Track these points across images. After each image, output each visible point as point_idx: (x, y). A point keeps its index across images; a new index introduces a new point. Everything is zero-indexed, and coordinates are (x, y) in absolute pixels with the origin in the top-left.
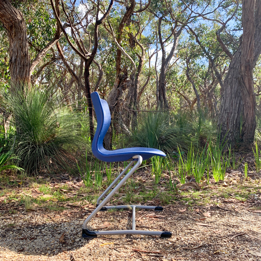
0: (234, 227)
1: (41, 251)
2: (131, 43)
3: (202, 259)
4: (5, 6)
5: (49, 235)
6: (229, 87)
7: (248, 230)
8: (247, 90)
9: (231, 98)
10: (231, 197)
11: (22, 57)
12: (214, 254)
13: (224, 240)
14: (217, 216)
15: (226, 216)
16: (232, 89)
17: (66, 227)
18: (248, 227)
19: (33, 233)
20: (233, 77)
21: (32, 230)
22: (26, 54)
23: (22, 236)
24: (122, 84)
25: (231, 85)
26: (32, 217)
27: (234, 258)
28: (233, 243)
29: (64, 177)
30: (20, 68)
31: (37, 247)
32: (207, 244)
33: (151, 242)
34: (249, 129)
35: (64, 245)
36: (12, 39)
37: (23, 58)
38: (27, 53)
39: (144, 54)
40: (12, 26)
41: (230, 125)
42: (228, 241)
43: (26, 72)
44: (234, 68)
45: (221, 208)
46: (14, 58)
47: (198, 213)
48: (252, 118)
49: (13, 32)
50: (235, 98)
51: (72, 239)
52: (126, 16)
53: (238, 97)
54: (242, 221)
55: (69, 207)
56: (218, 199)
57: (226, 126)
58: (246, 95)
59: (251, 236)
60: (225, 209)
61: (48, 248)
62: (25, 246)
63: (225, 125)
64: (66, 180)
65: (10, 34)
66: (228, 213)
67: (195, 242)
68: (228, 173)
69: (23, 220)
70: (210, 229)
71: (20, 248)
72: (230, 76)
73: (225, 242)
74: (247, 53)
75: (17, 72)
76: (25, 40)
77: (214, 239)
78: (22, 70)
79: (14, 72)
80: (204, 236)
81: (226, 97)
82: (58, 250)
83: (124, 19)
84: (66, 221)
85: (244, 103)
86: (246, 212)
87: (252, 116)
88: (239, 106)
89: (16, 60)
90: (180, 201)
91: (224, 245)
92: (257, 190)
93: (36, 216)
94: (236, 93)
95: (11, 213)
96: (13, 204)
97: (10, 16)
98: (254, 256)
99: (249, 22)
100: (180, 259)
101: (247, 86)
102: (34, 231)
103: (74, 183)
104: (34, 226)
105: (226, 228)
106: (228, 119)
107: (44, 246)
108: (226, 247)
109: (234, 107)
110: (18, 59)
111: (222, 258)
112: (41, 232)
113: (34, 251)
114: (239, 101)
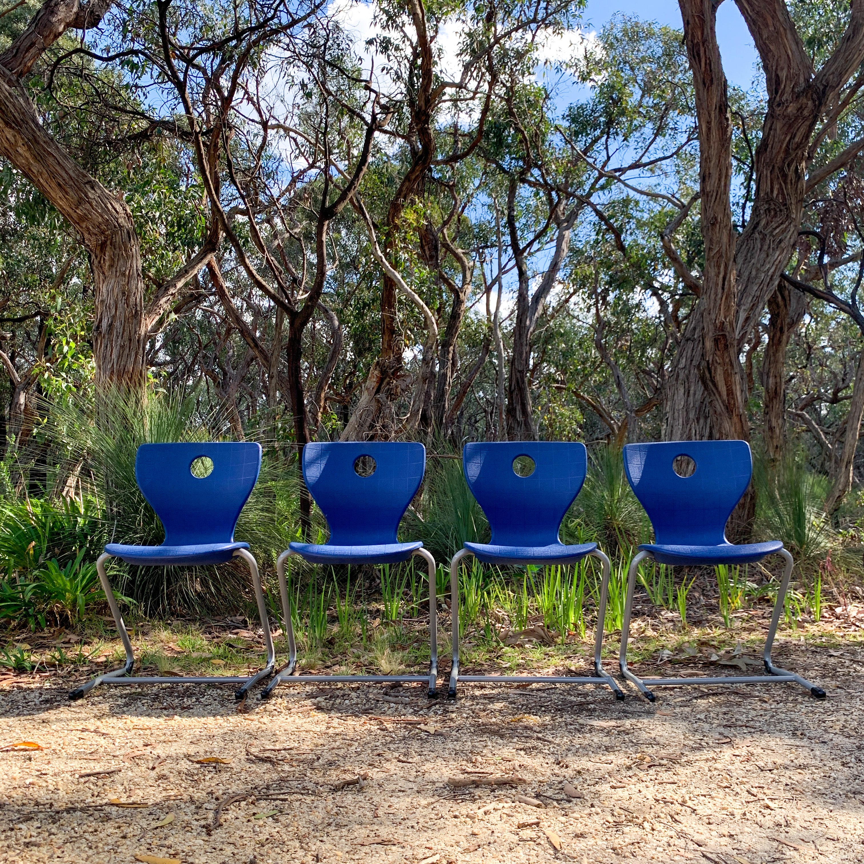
0: (580, 696)
2: (427, 253)
4: (90, 195)
5: (216, 705)
6: (682, 391)
7: (603, 699)
8: (723, 402)
9: (687, 420)
10: (612, 655)
11: (127, 320)
12: (513, 721)
16: (688, 395)
18: (608, 696)
19: (184, 702)
20: (691, 363)
21: (181, 698)
22: (136, 311)
23: (165, 706)
24: (388, 383)
25: (687, 387)
28: (559, 712)
29: (234, 622)
30: (122, 347)
36: (103, 273)
37: (129, 322)
38: (139, 309)
39: (468, 280)
40: (106, 242)
43: (136, 357)
44: (694, 340)
45: (575, 673)
46: (106, 320)
49: (107, 258)
50: (698, 422)
52: (409, 181)
53: (706, 418)
60: (585, 674)
64: (240, 628)
65: (99, 262)
68: (651, 616)
72: (684, 360)
74: (718, 303)
75: (114, 356)
76: (135, 275)
78: (127, 351)
79: (105, 358)
81: (674, 419)
83: (404, 189)
89: (110, 326)
94: (700, 407)
97: (100, 219)
99: (717, 226)
101: (723, 390)
103: (259, 636)
110: (117, 324)
114: (708, 430)
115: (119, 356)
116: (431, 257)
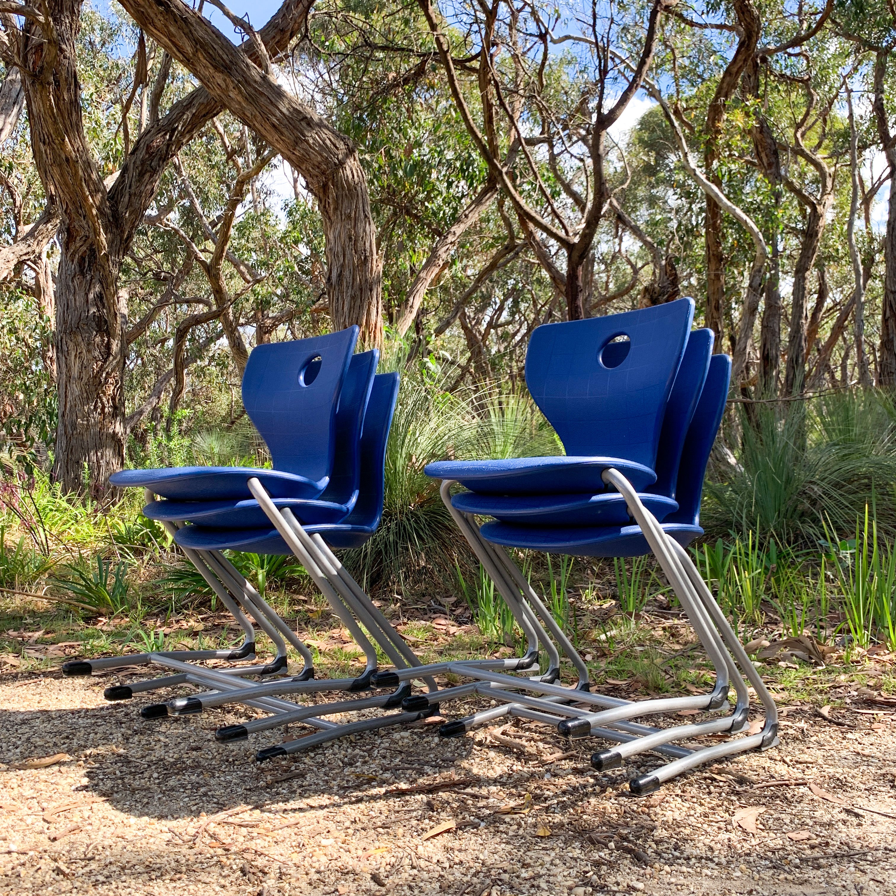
2: (765, 160)
4: (306, 133)
11: (356, 268)
15: (814, 738)
22: (366, 257)
29: (441, 605)
36: (330, 218)
37: (358, 270)
38: (368, 254)
39: (829, 189)
40: (328, 183)
43: (369, 307)
45: (823, 717)
46: (335, 270)
49: (331, 201)
52: (731, 74)
59: (820, 791)
60: (839, 720)
64: (443, 613)
65: (325, 207)
76: (362, 216)
78: (358, 303)
83: (725, 85)
97: (319, 159)
103: (460, 623)
110: (346, 273)
115: (351, 309)
116: (770, 165)
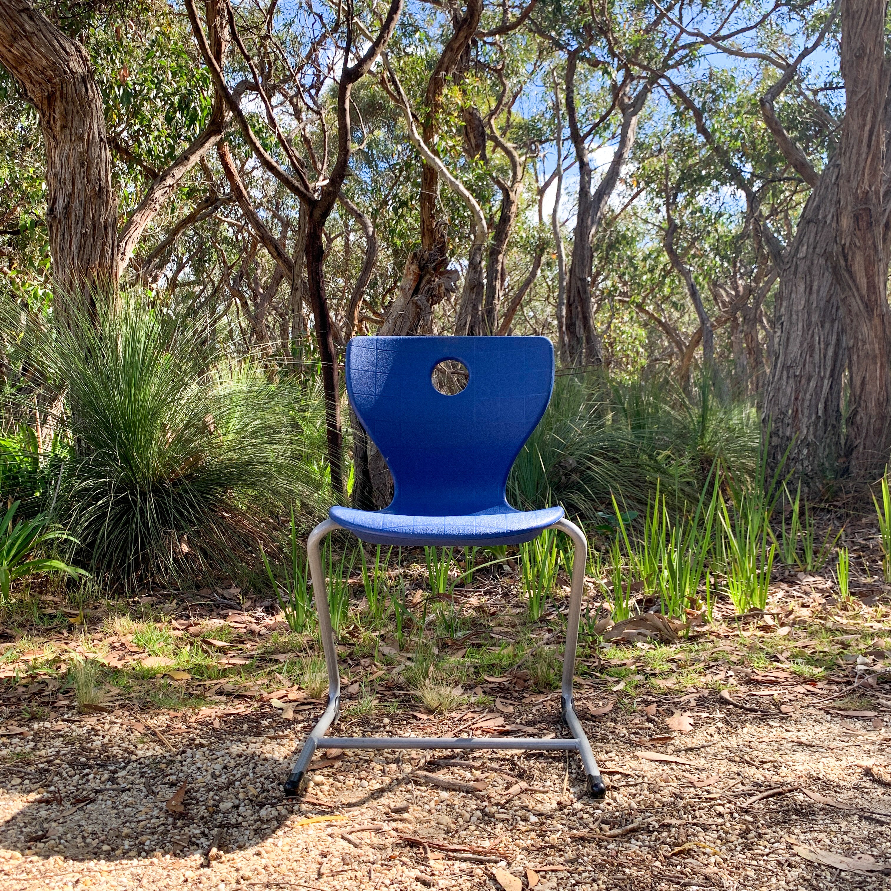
0: (765, 766)
1: (103, 842)
2: (473, 141)
3: (627, 871)
4: (28, 28)
5: (140, 790)
6: (802, 287)
7: (810, 776)
8: (862, 298)
9: (808, 325)
10: (775, 664)
11: (88, 200)
12: (674, 855)
13: (720, 809)
14: (712, 729)
15: (745, 730)
16: (810, 293)
17: (199, 765)
18: (813, 766)
19: (88, 781)
20: (814, 252)
21: (87, 771)
22: (100, 188)
23: (51, 792)
24: (429, 282)
25: (808, 282)
26: (93, 729)
27: (738, 868)
28: (749, 818)
29: (225, 598)
30: (84, 235)
31: (90, 829)
32: (654, 823)
33: (468, 816)
34: (871, 433)
35: (179, 823)
36: (55, 137)
37: (91, 203)
38: (103, 185)
39: (519, 177)
40: (54, 93)
41: (806, 420)
42: (731, 814)
43: (103, 248)
44: (817, 222)
45: (732, 704)
46: (61, 201)
47: (649, 720)
48: (879, 394)
49: (57, 116)
50: (823, 326)
51: (211, 802)
52: (452, 50)
53: (833, 321)
54: (795, 748)
55: (223, 698)
56: (731, 673)
57: (790, 421)
58: (857, 315)
59: (817, 796)
60: (748, 706)
61: (126, 831)
62: (54, 824)
63: (786, 421)
64: (232, 608)
65: (48, 122)
66: (754, 718)
67: (617, 814)
68: (786, 582)
69: (61, 739)
70: (680, 774)
71: (36, 832)
72: (805, 248)
73: (720, 815)
74: (861, 167)
75: (74, 248)
76: (97, 140)
77: (685, 807)
78: (90, 241)
79: (62, 250)
80: (652, 796)
81: (791, 323)
82: (156, 836)
83: (446, 59)
84: (201, 745)
85: (851, 344)
86: (819, 718)
87: (881, 389)
88: (836, 354)
89: (67, 208)
90: (597, 677)
91: (714, 827)
92: (871, 643)
93: (107, 726)
94: (826, 307)
95: (28, 716)
96: (41, 687)
97: (44, 62)
98: (809, 864)
99: (866, 59)
100: (553, 871)
101: (863, 282)
102: (91, 776)
103: (257, 619)
104: (95, 759)
105: (735, 769)
106: (796, 399)
107: (115, 823)
108: (721, 833)
109: (817, 357)
110: (76, 205)
111: (697, 869)
112: (112, 780)
113: (79, 840)
114: (834, 337)
115: (80, 248)
116: (478, 146)
